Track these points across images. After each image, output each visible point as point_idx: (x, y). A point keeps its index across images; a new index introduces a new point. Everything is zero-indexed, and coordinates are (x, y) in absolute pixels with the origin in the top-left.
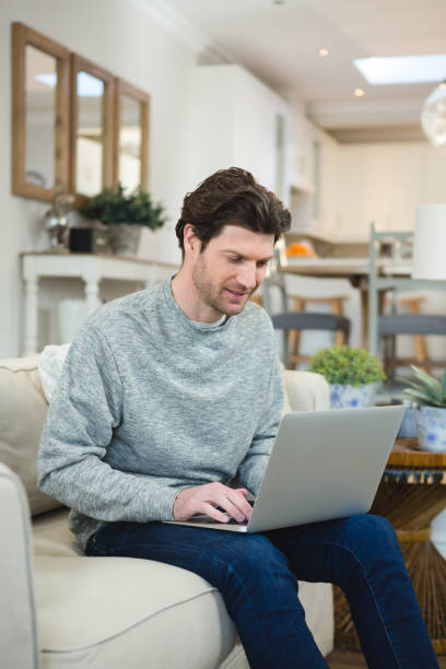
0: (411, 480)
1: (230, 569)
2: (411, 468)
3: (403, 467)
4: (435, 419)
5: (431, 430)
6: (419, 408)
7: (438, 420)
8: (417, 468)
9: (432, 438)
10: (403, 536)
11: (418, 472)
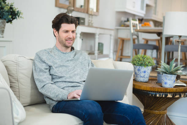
0: (158, 95)
1: (83, 114)
2: (157, 92)
3: (156, 92)
4: (167, 78)
5: (165, 81)
6: (162, 74)
7: (168, 78)
8: (160, 92)
9: (166, 83)
10: (157, 113)
11: (160, 94)
